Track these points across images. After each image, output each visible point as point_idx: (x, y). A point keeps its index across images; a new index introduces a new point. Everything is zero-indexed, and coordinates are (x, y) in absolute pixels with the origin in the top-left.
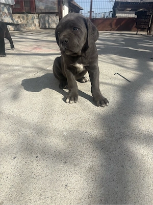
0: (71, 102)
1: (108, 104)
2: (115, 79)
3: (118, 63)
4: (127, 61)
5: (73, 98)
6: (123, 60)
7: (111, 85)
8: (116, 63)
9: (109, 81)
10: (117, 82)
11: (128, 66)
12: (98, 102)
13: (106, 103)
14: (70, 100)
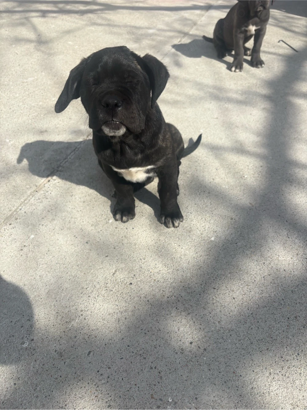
0: (237, 70)
1: (263, 65)
2: (280, 47)
3: (284, 25)
4: (296, 21)
5: (239, 67)
6: (290, 20)
7: (275, 54)
8: (280, 24)
9: (272, 50)
10: (281, 51)
11: (297, 30)
12: (255, 63)
13: (261, 65)
14: (236, 68)
